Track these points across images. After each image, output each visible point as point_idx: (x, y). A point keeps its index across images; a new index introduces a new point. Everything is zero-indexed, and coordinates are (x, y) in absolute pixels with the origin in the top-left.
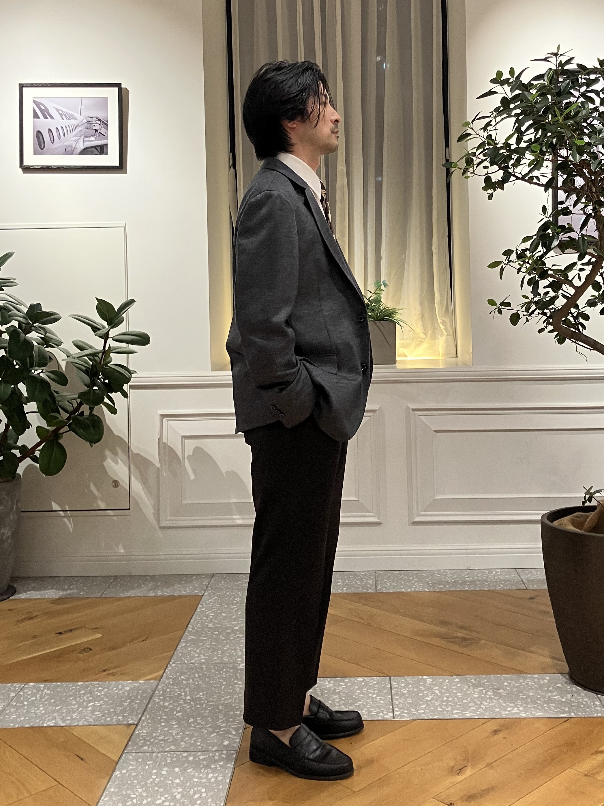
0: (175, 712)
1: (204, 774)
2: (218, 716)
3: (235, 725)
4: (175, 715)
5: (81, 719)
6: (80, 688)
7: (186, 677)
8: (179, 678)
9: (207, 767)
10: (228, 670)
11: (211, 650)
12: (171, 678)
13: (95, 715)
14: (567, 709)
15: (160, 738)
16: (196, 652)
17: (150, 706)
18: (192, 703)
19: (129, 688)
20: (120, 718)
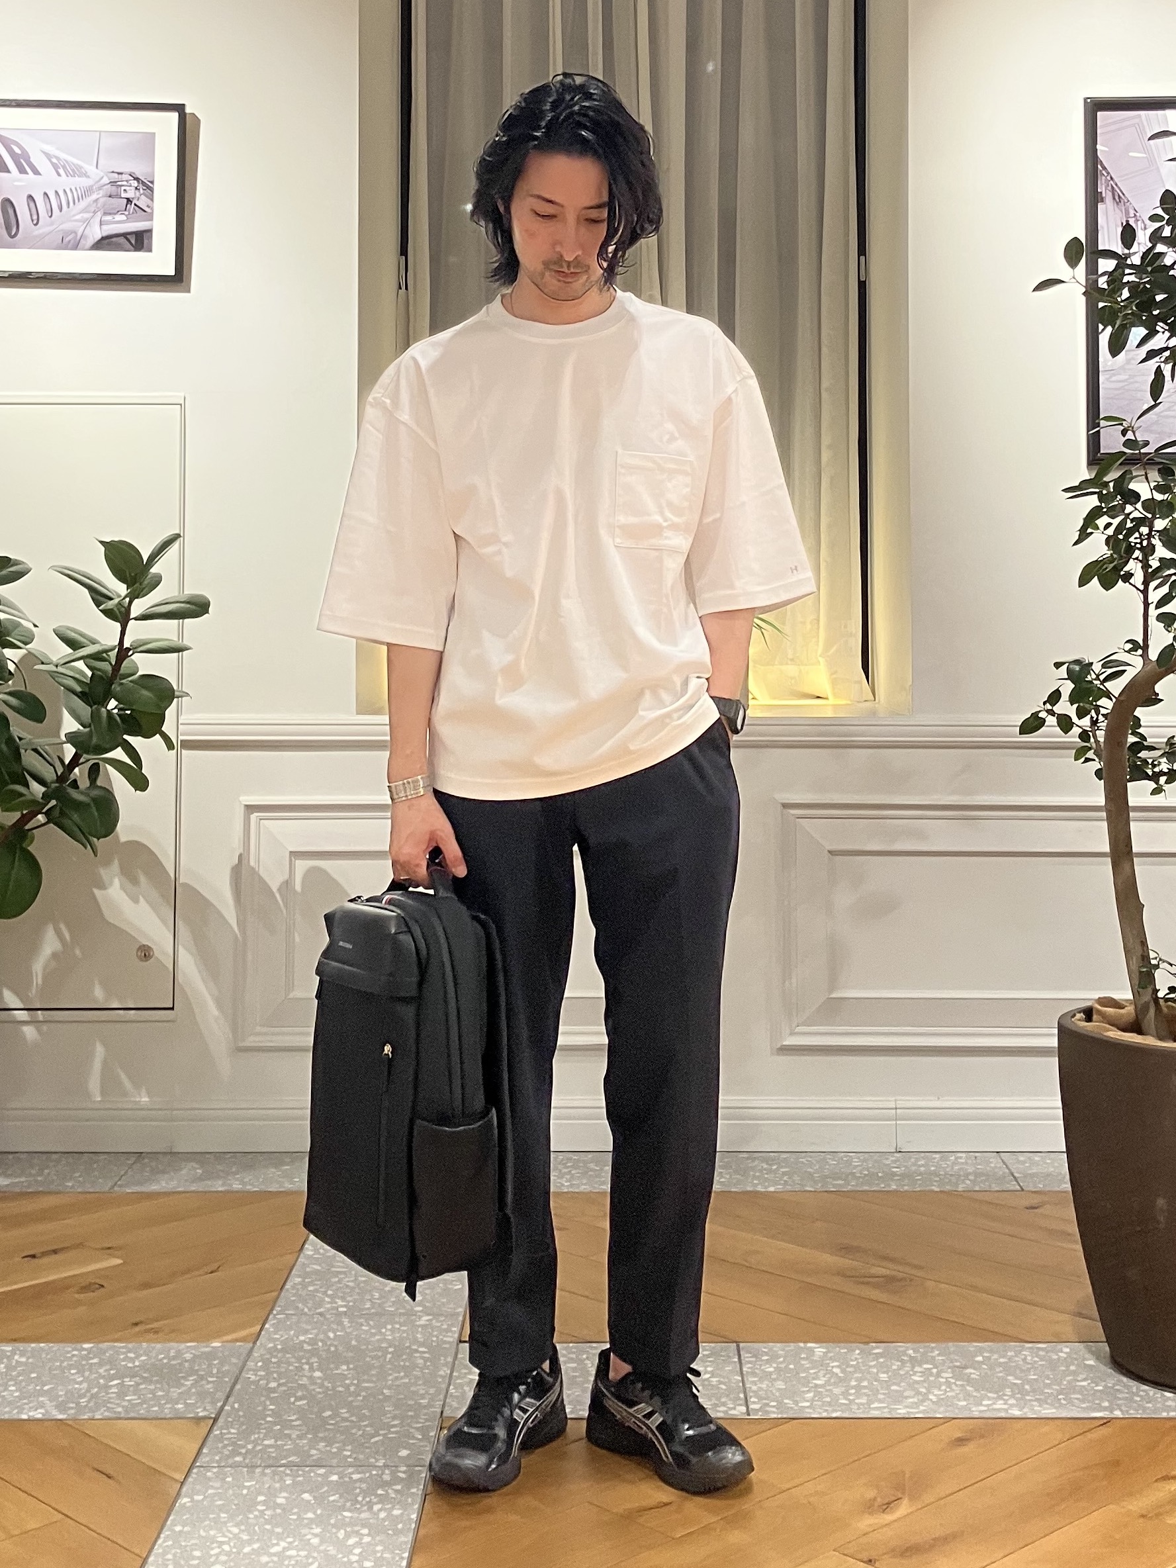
0: (292, 1400)
1: (362, 1506)
2: (382, 1406)
3: (421, 1423)
4: (294, 1403)
5: (97, 1407)
6: (89, 1353)
7: (310, 1338)
8: (295, 1339)
9: (365, 1493)
10: (397, 1326)
11: (357, 1290)
12: (277, 1339)
13: (125, 1400)
14: (1106, 1404)
15: (266, 1442)
16: (325, 1293)
17: (238, 1387)
18: (326, 1384)
19: (192, 1356)
20: (180, 1406)
